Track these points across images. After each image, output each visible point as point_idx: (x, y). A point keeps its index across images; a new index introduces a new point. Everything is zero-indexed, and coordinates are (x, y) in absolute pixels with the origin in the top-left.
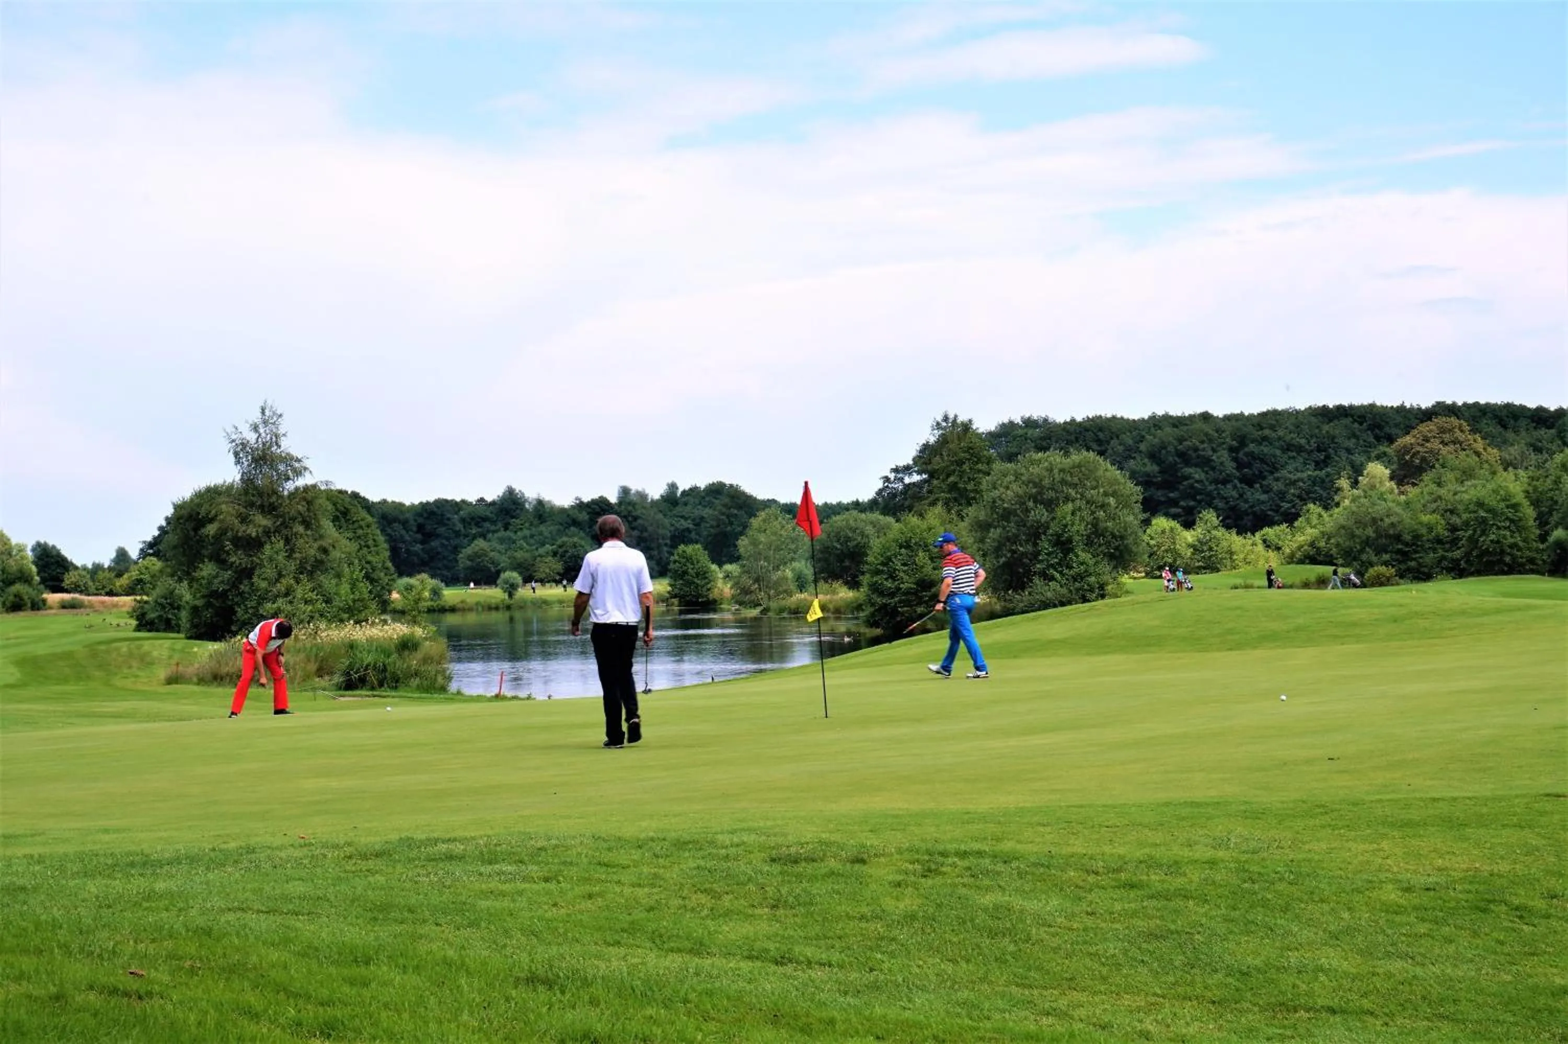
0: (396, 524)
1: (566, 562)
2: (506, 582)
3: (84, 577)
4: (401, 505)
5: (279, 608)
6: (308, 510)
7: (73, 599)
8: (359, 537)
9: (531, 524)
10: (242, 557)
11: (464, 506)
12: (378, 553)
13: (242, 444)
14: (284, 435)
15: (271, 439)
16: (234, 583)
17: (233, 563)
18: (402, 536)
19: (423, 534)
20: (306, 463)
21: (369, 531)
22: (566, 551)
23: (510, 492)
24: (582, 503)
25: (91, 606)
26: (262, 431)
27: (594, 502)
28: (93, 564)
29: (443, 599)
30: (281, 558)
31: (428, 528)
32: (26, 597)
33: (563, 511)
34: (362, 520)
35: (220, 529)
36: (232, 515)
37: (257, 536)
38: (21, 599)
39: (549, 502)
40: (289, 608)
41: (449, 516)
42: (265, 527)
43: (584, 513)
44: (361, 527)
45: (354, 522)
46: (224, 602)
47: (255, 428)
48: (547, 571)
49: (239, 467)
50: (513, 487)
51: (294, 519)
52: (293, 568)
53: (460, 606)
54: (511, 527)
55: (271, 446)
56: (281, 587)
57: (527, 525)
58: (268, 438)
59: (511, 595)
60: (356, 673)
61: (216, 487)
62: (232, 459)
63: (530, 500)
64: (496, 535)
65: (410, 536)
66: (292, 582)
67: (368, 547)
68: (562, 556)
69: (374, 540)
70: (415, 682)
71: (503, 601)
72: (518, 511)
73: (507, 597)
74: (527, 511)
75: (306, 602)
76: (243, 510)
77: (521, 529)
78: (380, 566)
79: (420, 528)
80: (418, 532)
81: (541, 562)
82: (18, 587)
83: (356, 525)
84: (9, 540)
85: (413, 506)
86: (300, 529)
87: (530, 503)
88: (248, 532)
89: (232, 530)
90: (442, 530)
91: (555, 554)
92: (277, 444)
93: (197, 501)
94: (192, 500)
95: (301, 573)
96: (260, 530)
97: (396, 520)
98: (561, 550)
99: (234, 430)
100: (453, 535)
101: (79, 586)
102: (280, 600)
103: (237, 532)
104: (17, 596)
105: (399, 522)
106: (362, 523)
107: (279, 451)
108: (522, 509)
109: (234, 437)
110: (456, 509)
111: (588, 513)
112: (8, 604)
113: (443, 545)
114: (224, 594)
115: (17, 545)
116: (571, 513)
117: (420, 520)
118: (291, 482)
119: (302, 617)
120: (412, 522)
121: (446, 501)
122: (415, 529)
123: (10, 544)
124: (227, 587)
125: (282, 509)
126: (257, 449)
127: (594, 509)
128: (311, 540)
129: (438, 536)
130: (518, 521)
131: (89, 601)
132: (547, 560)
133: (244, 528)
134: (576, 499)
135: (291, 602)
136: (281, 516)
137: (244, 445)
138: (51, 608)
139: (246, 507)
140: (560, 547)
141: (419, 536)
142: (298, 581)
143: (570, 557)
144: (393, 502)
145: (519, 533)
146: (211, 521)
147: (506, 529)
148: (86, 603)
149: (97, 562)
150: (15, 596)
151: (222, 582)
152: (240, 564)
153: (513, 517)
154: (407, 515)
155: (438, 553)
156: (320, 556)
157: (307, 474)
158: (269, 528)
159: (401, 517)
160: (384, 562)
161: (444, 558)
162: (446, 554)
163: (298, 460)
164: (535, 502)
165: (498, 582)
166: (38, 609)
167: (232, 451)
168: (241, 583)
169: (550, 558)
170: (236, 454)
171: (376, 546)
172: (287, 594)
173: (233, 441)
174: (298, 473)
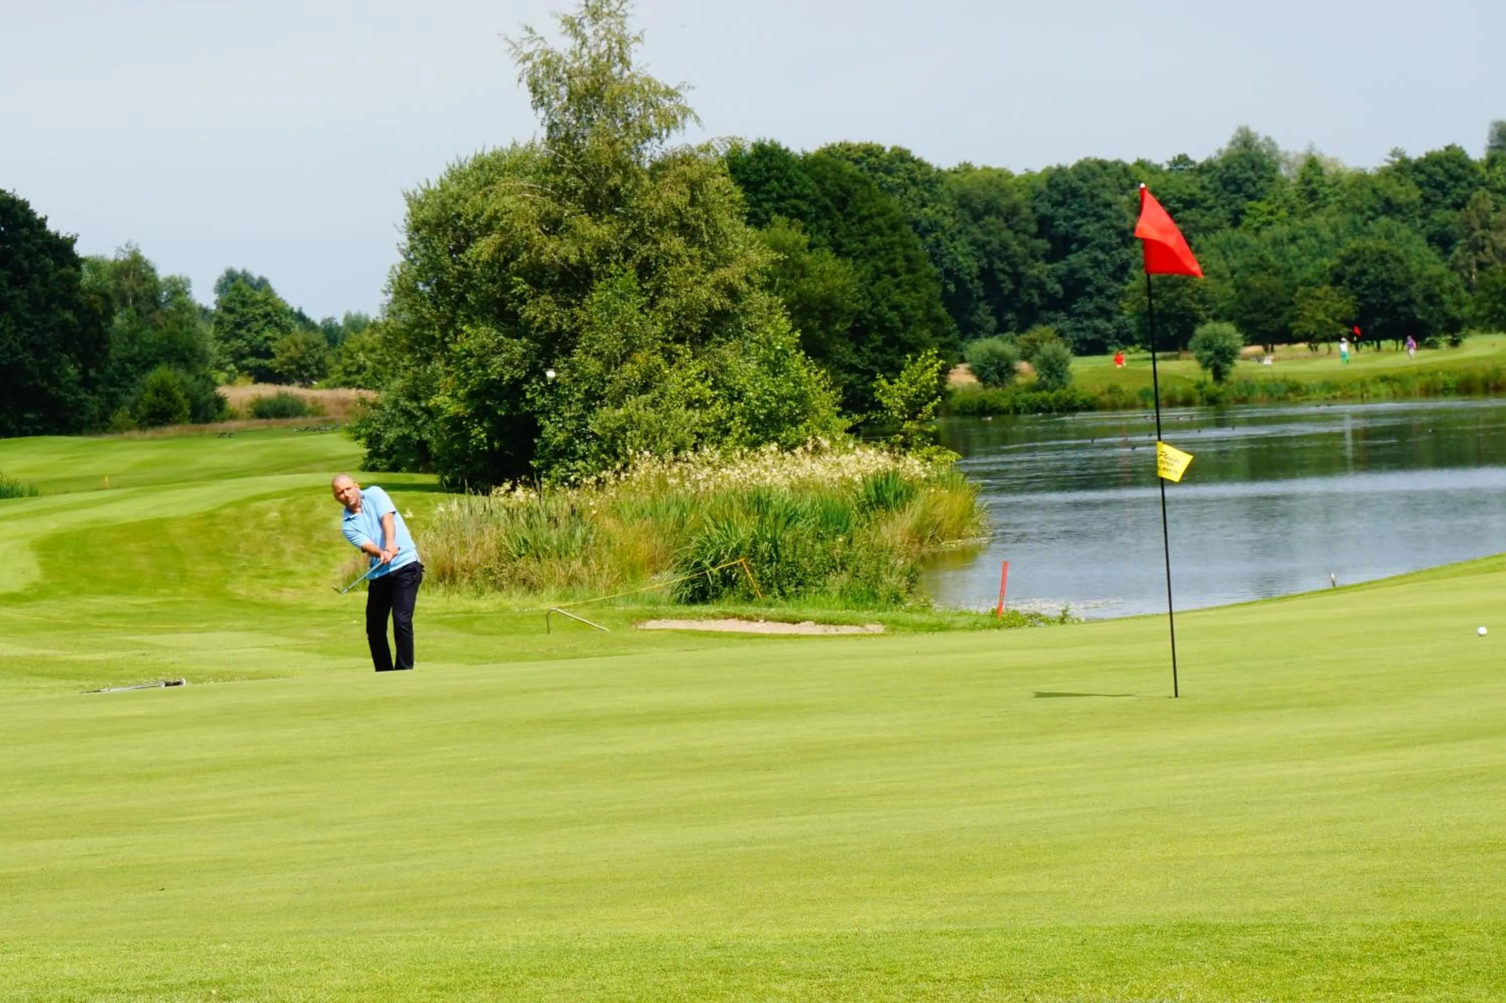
0: (992, 219)
1: (1361, 297)
2: (1207, 344)
3: (317, 346)
4: (1003, 175)
5: (629, 417)
6: (693, 202)
7: (280, 396)
8: (873, 253)
9: (1292, 211)
10: (549, 307)
11: (1144, 175)
12: (914, 286)
13: (547, 63)
14: (637, 39)
15: (610, 49)
16: (534, 365)
17: (529, 322)
18: (1005, 246)
19: (1051, 239)
20: (689, 99)
21: (896, 238)
22: (1364, 272)
23: (1245, 141)
24: (1405, 161)
25: (317, 411)
26: (588, 31)
27: (1434, 160)
28: (347, 317)
29: (1070, 385)
30: (630, 308)
31: (1062, 226)
32: (180, 395)
33: (1361, 180)
34: (881, 214)
35: (501, 248)
36: (527, 218)
37: (582, 262)
38: (171, 398)
39: (1334, 161)
40: (651, 415)
41: (1108, 196)
42: (598, 239)
43: (1411, 185)
44: (878, 230)
45: (862, 220)
46: (515, 407)
47: (573, 26)
48: (1321, 316)
49: (542, 112)
50: (1253, 129)
51: (660, 223)
52: (659, 329)
53: (1105, 399)
54: (1246, 220)
55: (610, 65)
56: (630, 371)
57: (1283, 212)
58: (604, 46)
59: (1219, 375)
60: (713, 564)
61: (498, 157)
62: (528, 97)
63: (1291, 157)
64: (1212, 237)
65: (1023, 244)
66: (659, 360)
67: (894, 273)
68: (1354, 283)
69: (908, 259)
70: (837, 581)
71: (1200, 386)
72: (1261, 184)
73: (1210, 378)
74: (1284, 183)
75: (690, 405)
76: (551, 206)
77: (1270, 223)
78: (920, 314)
79: (1045, 224)
80: (1039, 235)
81: (1308, 295)
82: (162, 373)
83: (867, 225)
84: (152, 270)
85: (1030, 176)
86: (677, 244)
87: (1289, 166)
88: (562, 252)
89: (528, 248)
90: (1091, 228)
91: (1337, 279)
92: (622, 60)
93: (454, 189)
94: (444, 188)
95: (679, 340)
96: (588, 248)
97: (989, 209)
98: (1352, 270)
99: (527, 34)
100: (1116, 240)
101: (306, 368)
102: (631, 402)
103: (539, 253)
104: (162, 390)
105: (999, 213)
106: (880, 221)
107: (626, 73)
108: (1271, 180)
109: (527, 49)
110: (1126, 182)
111: (1420, 185)
112: (143, 410)
113: (1097, 264)
114: (515, 388)
115: (169, 280)
116: (1380, 184)
117: (1045, 208)
118: (656, 141)
119: (680, 435)
120: (1026, 212)
121: (1103, 165)
122: (1033, 228)
123: (155, 280)
124: (520, 374)
125: (634, 203)
126: (581, 73)
127: (1430, 176)
128: (699, 268)
129: (1083, 243)
130: (1262, 206)
131: (315, 401)
132: (1319, 293)
133: (551, 245)
134: (1394, 154)
135: (654, 404)
136: (634, 217)
137: (550, 64)
138: (233, 417)
139: (558, 200)
140: (1348, 261)
141: (1043, 244)
142: (670, 358)
143: (1370, 286)
144: (986, 169)
145: (1264, 233)
146: (487, 229)
147: (1236, 222)
148: (309, 405)
149: (354, 313)
150: (157, 392)
151: (509, 362)
152: (547, 322)
153: (1251, 197)
154: (1018, 197)
155: (1088, 281)
156: (719, 302)
157: (690, 123)
158: (609, 244)
159: (1004, 202)
160: (929, 306)
161: (1100, 291)
162: (1102, 281)
163: (670, 94)
164: (1301, 163)
165: (1191, 344)
166: (207, 420)
167: (525, 79)
168: (549, 366)
169: (1326, 287)
170: (535, 88)
171: (910, 271)
172: (645, 388)
173: (528, 57)
174: (670, 122)
